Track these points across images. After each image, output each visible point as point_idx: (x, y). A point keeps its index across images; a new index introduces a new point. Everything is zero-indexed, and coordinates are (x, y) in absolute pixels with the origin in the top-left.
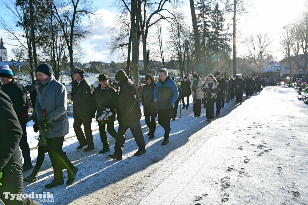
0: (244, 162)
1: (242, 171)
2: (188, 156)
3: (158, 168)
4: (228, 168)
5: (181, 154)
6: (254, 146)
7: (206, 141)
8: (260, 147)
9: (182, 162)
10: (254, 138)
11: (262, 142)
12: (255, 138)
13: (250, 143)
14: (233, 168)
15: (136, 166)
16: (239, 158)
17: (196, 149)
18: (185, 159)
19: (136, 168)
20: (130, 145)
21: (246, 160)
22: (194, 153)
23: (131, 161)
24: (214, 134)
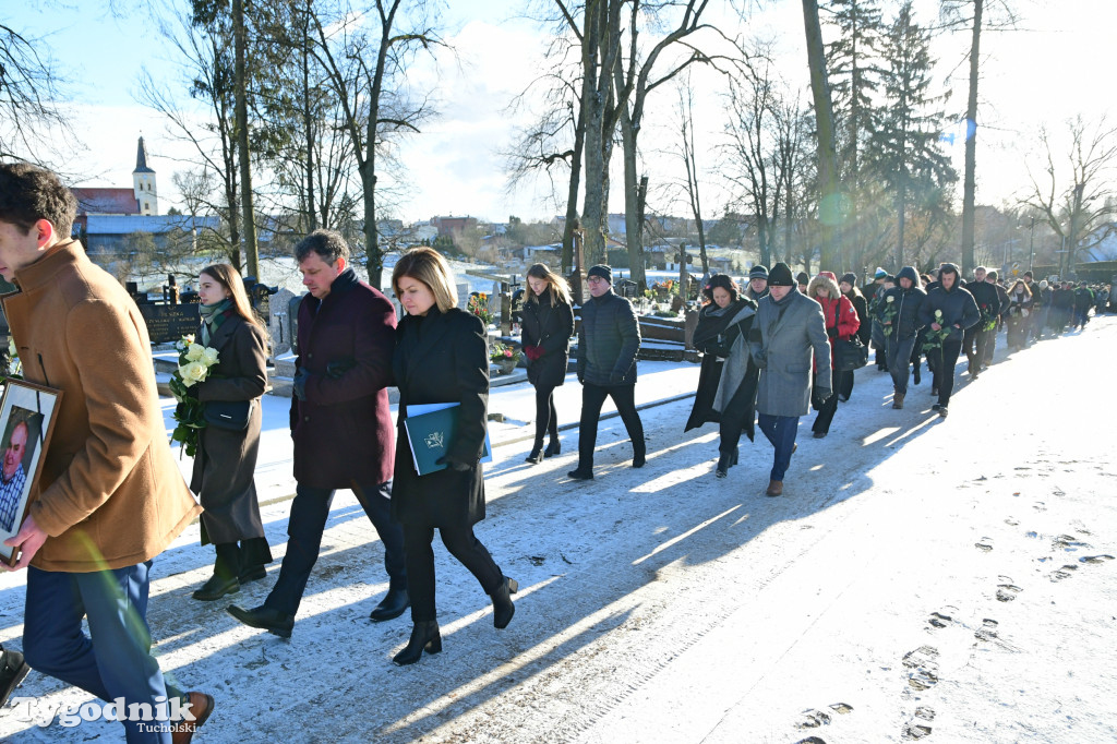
0: (994, 598)
1: (985, 628)
3: (667, 601)
4: (932, 614)
6: (1038, 538)
8: (1064, 543)
10: (1039, 507)
11: (1072, 526)
12: (1044, 509)
13: (1024, 528)
14: (951, 615)
15: (589, 591)
16: (975, 580)
19: (589, 596)
20: (569, 515)
21: (1005, 591)
23: (571, 570)
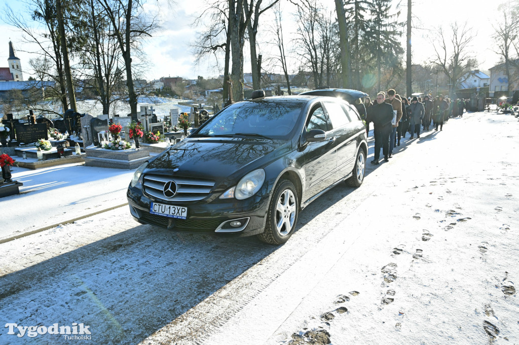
0: (421, 239)
1: (417, 253)
2: (327, 231)
4: (394, 249)
5: (314, 228)
6: (440, 212)
7: (357, 206)
8: (451, 214)
9: (317, 241)
11: (454, 206)
12: (443, 199)
13: (434, 208)
14: (402, 249)
16: (413, 233)
17: (341, 219)
18: (321, 236)
21: (426, 236)
22: (337, 225)
24: (372, 194)
